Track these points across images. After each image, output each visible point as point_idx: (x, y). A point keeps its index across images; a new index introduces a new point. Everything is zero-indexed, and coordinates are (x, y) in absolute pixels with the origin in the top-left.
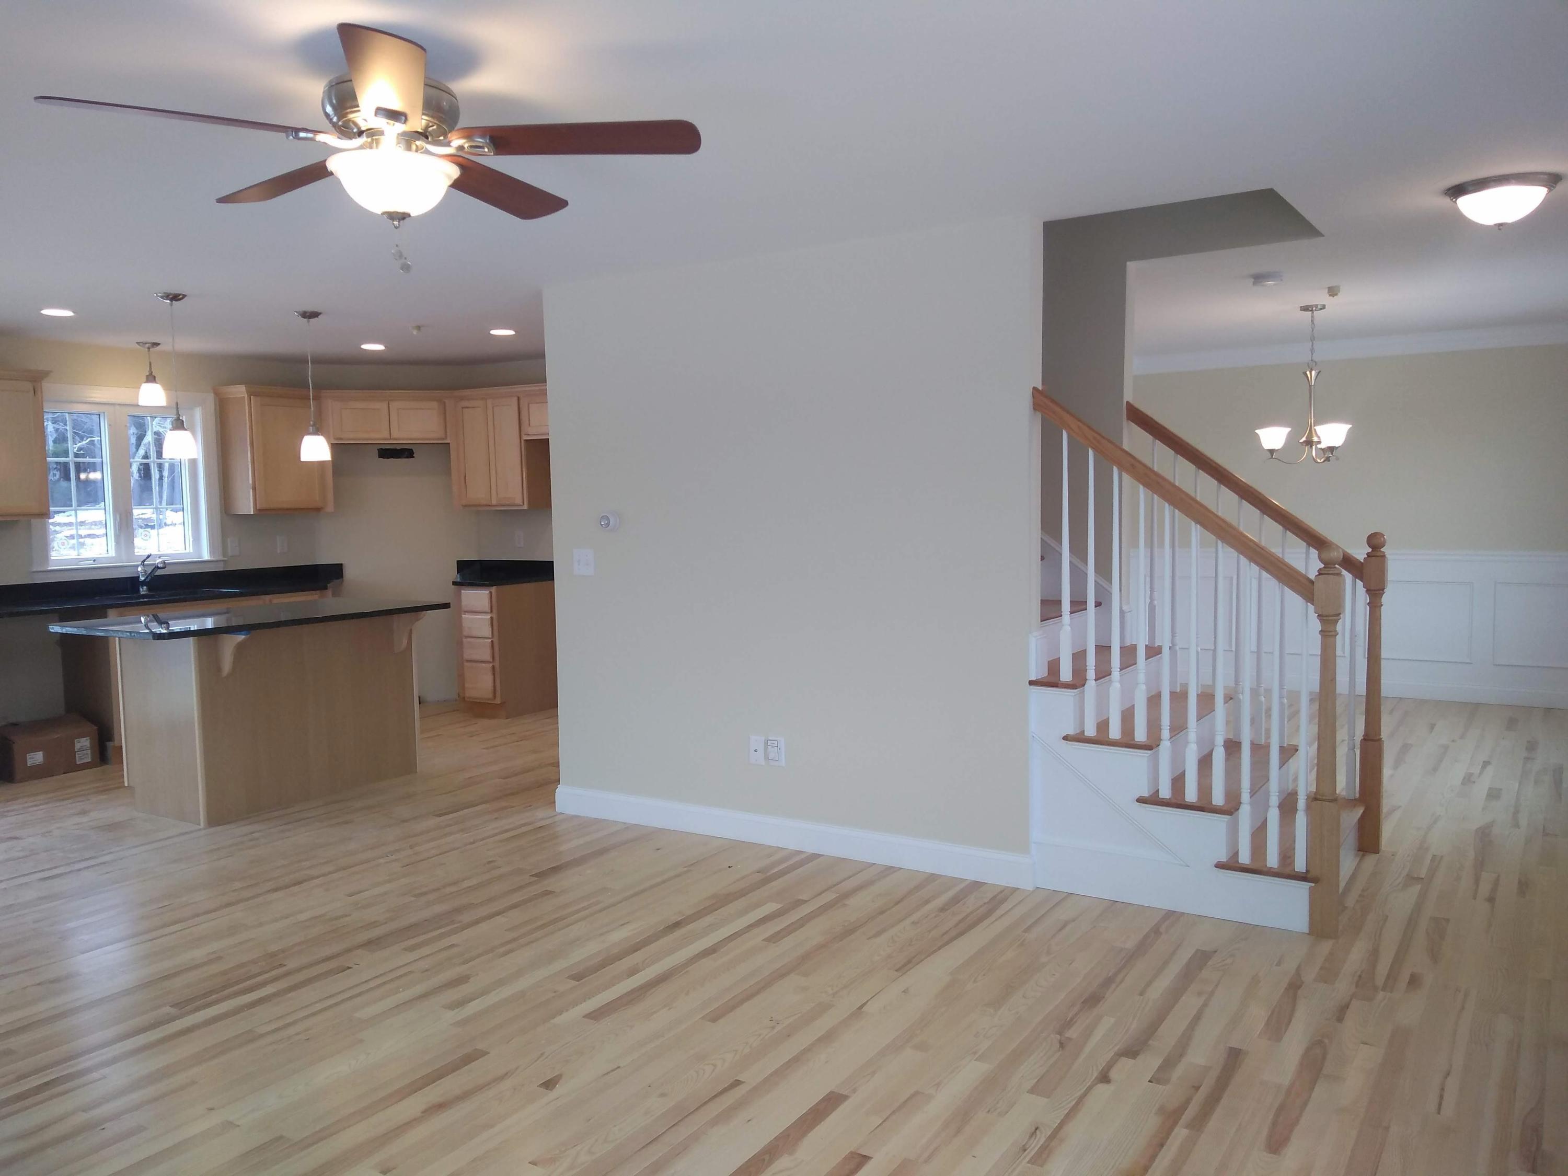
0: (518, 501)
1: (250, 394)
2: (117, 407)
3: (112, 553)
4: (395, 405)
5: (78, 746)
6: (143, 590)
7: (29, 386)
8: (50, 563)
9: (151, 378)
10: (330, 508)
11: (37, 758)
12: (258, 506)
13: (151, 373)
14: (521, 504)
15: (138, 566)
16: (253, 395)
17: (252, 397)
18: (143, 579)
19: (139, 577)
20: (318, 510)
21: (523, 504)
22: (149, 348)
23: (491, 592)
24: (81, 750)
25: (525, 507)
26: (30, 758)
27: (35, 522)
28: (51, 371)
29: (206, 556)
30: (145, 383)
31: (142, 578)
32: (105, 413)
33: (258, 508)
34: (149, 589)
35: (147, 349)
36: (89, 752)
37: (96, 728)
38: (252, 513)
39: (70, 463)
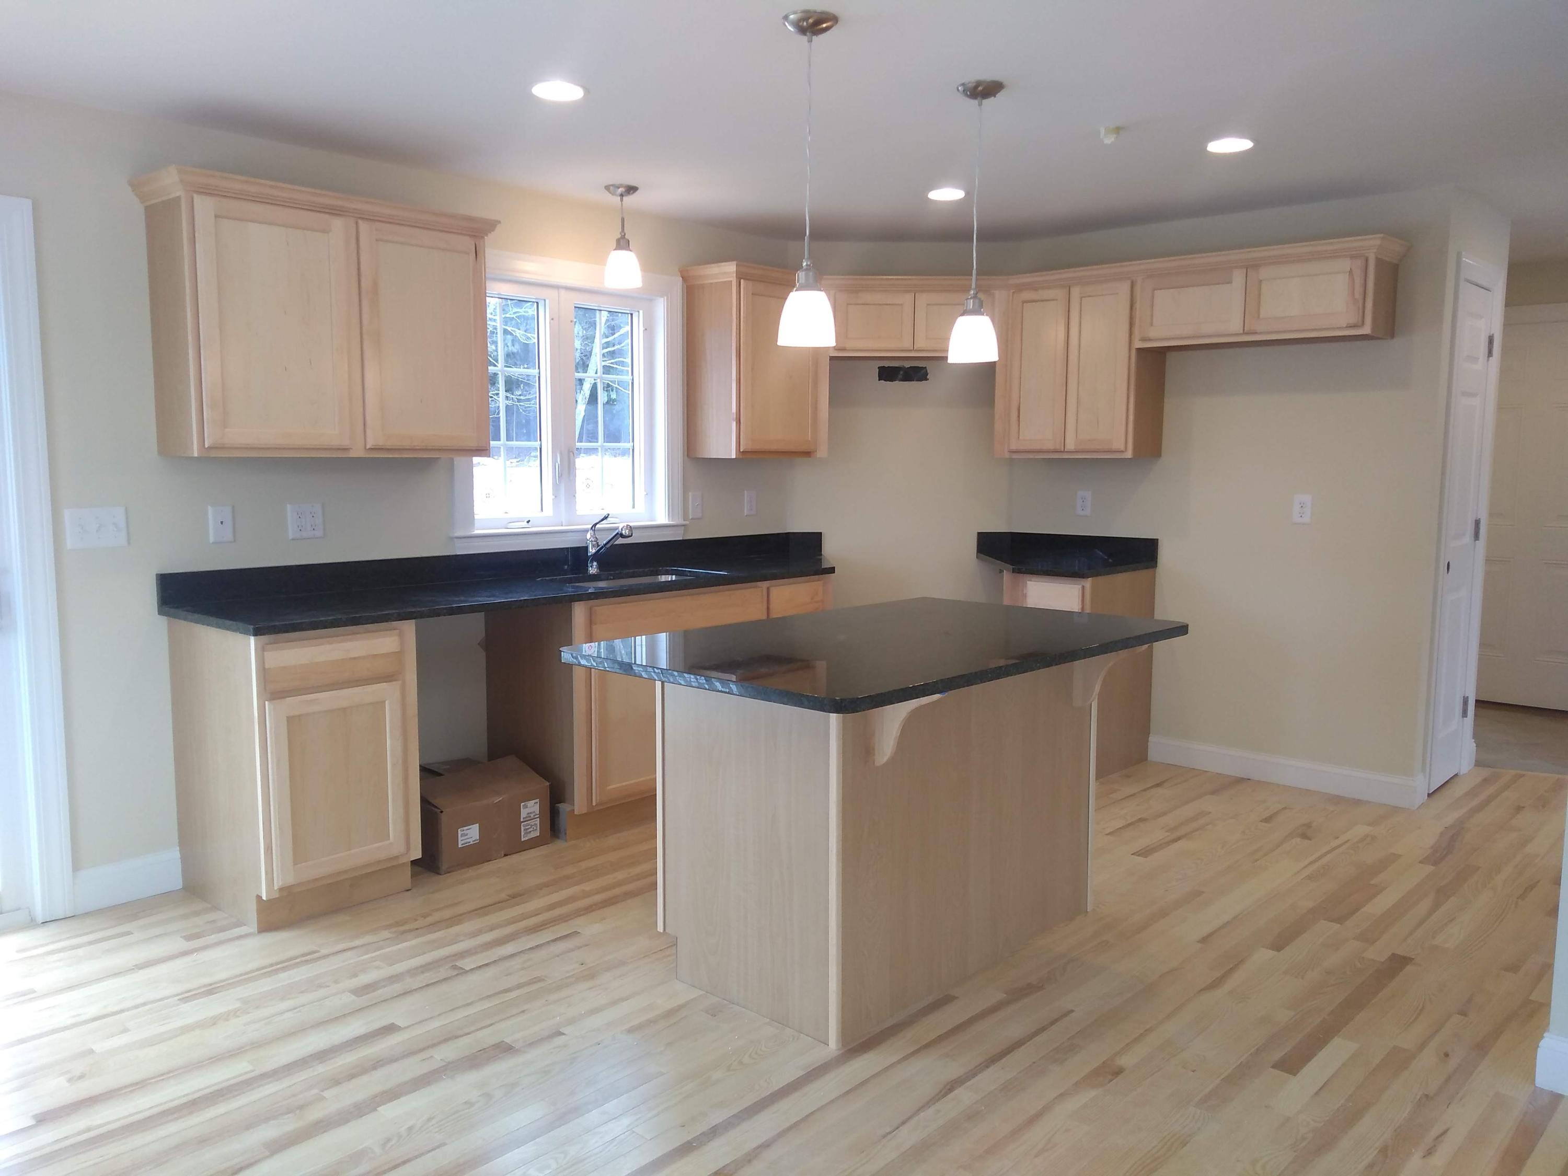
0: (1119, 444)
1: (739, 278)
2: (563, 292)
3: (549, 510)
4: (923, 299)
5: (524, 813)
6: (593, 569)
7: (466, 243)
8: (477, 524)
9: (623, 243)
10: (822, 452)
11: (470, 834)
12: (741, 447)
13: (623, 237)
14: (1124, 450)
15: (587, 531)
16: (744, 279)
17: (742, 281)
18: (594, 551)
19: (586, 548)
20: (807, 454)
21: (1126, 448)
22: (622, 195)
23: (1083, 587)
24: (529, 818)
25: (1129, 454)
26: (462, 835)
27: (459, 461)
28: (499, 222)
29: (662, 518)
30: (614, 250)
31: (592, 551)
32: (547, 302)
33: (741, 450)
34: (600, 567)
35: (619, 198)
36: (538, 821)
37: (548, 784)
38: (734, 456)
39: (500, 375)
